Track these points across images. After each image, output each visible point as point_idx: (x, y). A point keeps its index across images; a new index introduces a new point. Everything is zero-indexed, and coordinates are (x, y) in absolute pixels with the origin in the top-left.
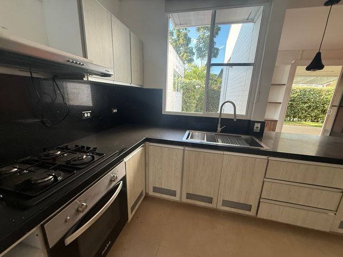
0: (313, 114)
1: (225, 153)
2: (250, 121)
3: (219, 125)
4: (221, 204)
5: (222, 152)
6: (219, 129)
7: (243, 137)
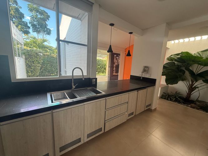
0: (102, 70)
1: (85, 103)
2: (90, 78)
3: (73, 84)
4: (86, 138)
5: (83, 104)
6: (74, 87)
7: (89, 88)
